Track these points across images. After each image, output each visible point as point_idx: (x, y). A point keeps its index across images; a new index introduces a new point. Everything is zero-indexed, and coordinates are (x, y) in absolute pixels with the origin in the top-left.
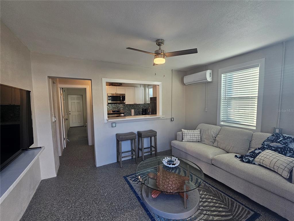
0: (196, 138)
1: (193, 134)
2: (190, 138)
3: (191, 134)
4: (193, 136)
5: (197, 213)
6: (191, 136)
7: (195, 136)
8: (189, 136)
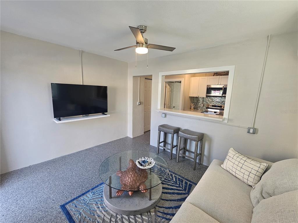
0: (242, 175)
1: (241, 165)
2: (231, 168)
3: (237, 163)
4: (239, 168)
5: (111, 212)
6: (235, 166)
7: (242, 170)
8: (232, 164)
